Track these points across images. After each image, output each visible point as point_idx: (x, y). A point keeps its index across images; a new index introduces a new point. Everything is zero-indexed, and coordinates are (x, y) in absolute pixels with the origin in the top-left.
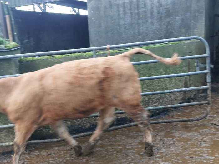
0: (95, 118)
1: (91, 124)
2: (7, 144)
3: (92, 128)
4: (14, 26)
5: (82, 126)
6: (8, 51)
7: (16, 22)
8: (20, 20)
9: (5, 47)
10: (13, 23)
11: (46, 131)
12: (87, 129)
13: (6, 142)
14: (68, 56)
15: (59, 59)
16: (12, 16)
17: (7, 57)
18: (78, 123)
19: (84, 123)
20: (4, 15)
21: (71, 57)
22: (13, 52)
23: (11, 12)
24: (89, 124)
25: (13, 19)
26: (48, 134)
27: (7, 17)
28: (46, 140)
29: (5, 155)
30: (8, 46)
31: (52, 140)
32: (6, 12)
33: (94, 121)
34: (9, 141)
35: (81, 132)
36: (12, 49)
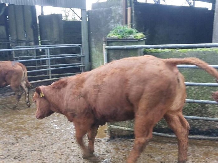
0: (214, 123)
1: (209, 127)
2: (123, 128)
3: (209, 132)
4: (133, 17)
5: (199, 128)
6: (137, 42)
7: (136, 14)
8: (140, 12)
9: (135, 37)
10: (133, 14)
11: (159, 125)
12: (204, 132)
13: (122, 126)
14: (194, 51)
15: (185, 53)
16: (133, 8)
17: (135, 47)
18: (194, 124)
19: (201, 125)
20: (127, 7)
21: (198, 52)
22: (141, 43)
23: (133, 4)
24: (207, 128)
25: (133, 11)
26: (160, 127)
27: (129, 9)
28: (160, 134)
29: (120, 138)
30: (137, 37)
31: (165, 135)
32: (129, 4)
33: (213, 125)
34: (125, 126)
35: (196, 134)
36: (140, 39)
